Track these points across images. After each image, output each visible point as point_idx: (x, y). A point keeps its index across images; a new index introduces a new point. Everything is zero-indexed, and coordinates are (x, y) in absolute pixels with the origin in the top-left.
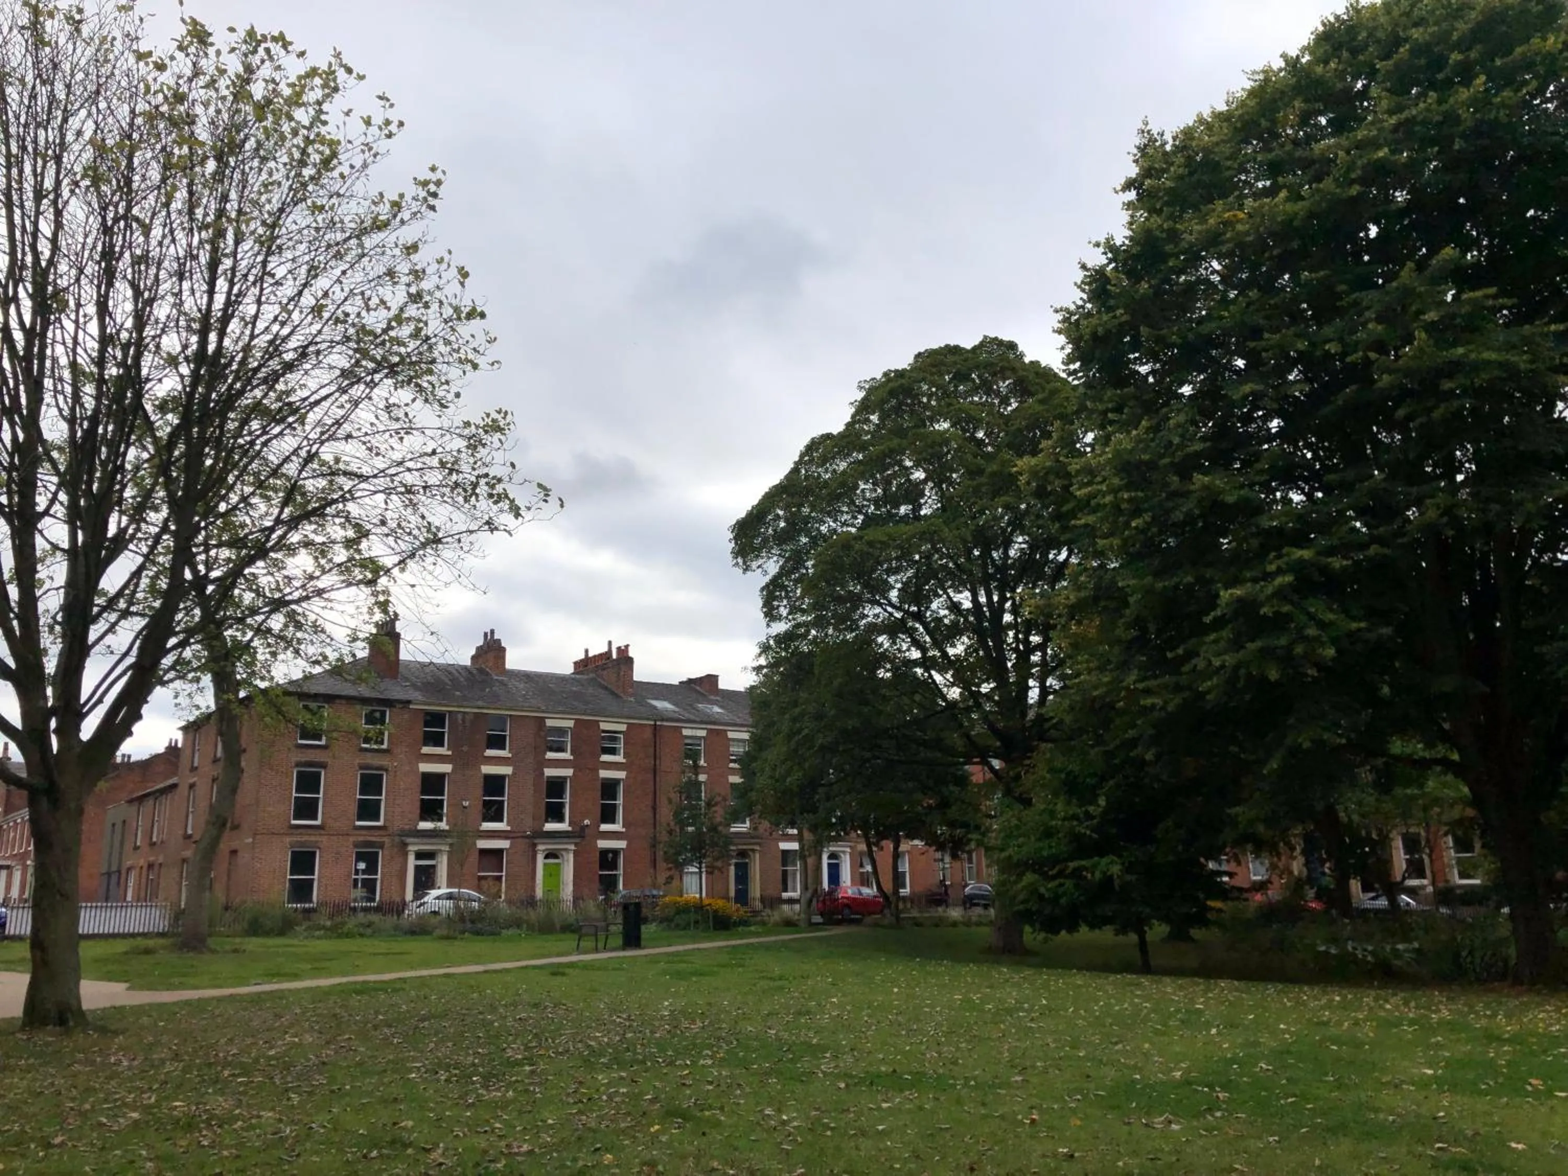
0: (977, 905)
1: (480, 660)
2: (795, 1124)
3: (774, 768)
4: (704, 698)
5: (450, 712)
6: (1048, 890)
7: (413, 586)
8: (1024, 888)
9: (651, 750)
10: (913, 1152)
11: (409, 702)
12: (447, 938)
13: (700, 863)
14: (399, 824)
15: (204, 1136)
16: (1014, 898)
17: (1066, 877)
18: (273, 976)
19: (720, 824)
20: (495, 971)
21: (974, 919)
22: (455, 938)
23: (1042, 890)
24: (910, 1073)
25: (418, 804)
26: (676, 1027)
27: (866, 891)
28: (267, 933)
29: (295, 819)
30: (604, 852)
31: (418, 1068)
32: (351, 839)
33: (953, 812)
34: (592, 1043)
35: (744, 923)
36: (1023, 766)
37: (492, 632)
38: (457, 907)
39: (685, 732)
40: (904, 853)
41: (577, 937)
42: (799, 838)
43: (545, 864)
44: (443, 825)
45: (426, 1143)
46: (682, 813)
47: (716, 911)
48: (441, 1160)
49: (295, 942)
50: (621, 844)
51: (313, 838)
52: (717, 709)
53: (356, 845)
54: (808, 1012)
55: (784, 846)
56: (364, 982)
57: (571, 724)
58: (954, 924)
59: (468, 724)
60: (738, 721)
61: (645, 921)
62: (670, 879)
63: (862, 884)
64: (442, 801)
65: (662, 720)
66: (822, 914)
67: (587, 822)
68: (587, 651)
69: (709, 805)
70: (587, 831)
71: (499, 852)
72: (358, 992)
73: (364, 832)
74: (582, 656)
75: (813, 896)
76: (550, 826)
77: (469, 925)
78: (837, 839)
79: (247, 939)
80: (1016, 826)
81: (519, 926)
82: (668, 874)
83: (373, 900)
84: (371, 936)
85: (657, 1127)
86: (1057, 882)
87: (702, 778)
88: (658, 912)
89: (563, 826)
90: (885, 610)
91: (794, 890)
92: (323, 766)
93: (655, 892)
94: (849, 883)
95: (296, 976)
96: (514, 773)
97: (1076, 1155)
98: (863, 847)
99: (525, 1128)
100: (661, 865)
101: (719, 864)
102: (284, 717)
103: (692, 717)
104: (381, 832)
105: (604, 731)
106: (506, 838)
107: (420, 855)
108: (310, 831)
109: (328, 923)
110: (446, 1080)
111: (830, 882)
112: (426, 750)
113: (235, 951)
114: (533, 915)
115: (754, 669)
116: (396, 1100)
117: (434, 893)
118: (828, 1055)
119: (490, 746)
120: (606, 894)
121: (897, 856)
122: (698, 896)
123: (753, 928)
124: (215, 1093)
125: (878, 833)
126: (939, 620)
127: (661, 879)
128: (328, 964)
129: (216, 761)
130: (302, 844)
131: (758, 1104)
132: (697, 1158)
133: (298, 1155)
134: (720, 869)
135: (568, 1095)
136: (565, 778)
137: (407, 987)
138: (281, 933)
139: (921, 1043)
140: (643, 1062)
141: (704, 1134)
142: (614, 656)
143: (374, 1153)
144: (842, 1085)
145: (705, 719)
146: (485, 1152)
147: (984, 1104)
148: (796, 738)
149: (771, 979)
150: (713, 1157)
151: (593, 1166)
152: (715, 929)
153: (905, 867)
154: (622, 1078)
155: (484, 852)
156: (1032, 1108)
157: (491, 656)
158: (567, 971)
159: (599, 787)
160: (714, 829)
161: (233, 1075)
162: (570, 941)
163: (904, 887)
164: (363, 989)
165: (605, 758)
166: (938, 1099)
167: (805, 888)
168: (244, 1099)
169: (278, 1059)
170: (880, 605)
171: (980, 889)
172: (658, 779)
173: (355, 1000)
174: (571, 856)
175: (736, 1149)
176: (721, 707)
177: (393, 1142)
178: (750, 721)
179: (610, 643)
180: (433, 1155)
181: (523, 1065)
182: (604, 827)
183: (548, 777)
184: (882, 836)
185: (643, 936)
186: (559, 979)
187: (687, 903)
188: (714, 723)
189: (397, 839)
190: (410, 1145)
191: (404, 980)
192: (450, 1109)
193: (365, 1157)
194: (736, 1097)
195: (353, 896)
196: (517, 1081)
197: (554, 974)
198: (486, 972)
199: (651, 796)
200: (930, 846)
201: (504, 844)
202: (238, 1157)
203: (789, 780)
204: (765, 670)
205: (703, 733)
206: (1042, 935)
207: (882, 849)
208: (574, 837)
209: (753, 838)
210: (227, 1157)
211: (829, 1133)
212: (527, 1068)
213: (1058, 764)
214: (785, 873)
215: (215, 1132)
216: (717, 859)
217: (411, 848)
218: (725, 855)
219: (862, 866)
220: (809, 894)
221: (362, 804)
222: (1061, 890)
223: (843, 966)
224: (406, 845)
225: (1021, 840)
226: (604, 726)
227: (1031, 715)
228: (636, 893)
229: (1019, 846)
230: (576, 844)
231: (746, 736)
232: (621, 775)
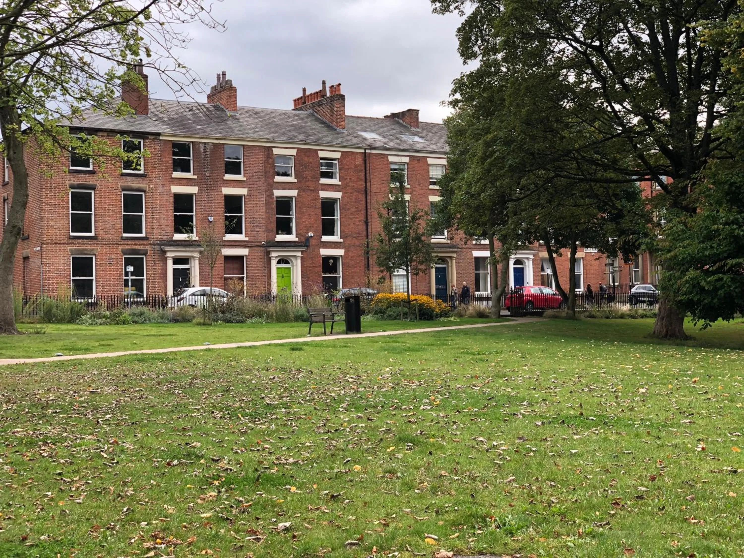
0: (643, 302)
1: (216, 98)
2: (503, 448)
3: (469, 185)
4: (406, 129)
5: (192, 142)
6: (708, 283)
7: (162, 24)
8: (687, 282)
9: (363, 174)
10: (602, 467)
11: (159, 134)
12: (204, 324)
13: (407, 267)
14: (157, 235)
15: (44, 450)
16: (679, 290)
17: (724, 273)
18: (70, 350)
19: (423, 234)
20: (245, 347)
21: (640, 312)
22: (211, 325)
23: (703, 283)
24: (595, 416)
25: (172, 218)
26: (398, 384)
27: (547, 291)
28: (60, 321)
29: (73, 231)
30: (326, 259)
31: (198, 410)
32: (120, 248)
33: (625, 224)
34: (333, 394)
35: (445, 314)
36: (691, 179)
37: (224, 74)
38: (210, 301)
39: (391, 159)
40: (579, 259)
41: (309, 324)
42: (491, 247)
43: (278, 268)
44: (194, 237)
45: (214, 456)
46: (391, 226)
47: (421, 305)
48: (228, 467)
49: (83, 327)
50: (340, 252)
51: (89, 247)
52: (417, 139)
53: (124, 252)
54: (505, 376)
55: (477, 254)
56: (143, 354)
57: (294, 152)
58: (622, 316)
59: (208, 153)
60: (436, 149)
61: (363, 312)
62: (381, 280)
63: (543, 284)
64: (192, 216)
65: (371, 148)
66: (508, 309)
67: (311, 234)
68: (304, 90)
69: (414, 218)
70: (310, 240)
71: (240, 258)
72: (139, 361)
73: (130, 242)
74: (301, 95)
75: (501, 295)
76: (280, 238)
77: (220, 315)
78: (524, 247)
79: (44, 326)
80: (683, 230)
81: (260, 316)
82: (381, 275)
83: (142, 297)
84: (143, 323)
85: (391, 448)
86: (716, 276)
87: (407, 197)
88: (373, 305)
89: (292, 238)
90: (571, 45)
91: (486, 290)
92: (93, 188)
93: (370, 291)
94: (532, 284)
95: (87, 350)
96: (249, 194)
97: (739, 471)
98: (545, 254)
99: (289, 448)
100: (375, 269)
101: (423, 267)
102: (59, 144)
103: (396, 146)
104: (145, 242)
105: (322, 159)
106: (245, 247)
107: (176, 261)
108: (86, 241)
109: (108, 313)
110: (221, 417)
111: (516, 283)
112: (176, 175)
113: (37, 333)
114: (272, 307)
115: (451, 103)
116: (184, 429)
117: (190, 291)
118: (525, 403)
119: (227, 172)
120: (330, 292)
121: (573, 261)
122: (406, 294)
123: (452, 319)
124: (44, 423)
125: (557, 241)
126: (619, 54)
127: (375, 279)
128: (112, 342)
129: (5, 184)
130: (81, 252)
131: (471, 435)
132: (428, 469)
133: (117, 462)
134: (424, 271)
135: (319, 428)
136: (291, 198)
137: (178, 357)
138: (71, 321)
139: (601, 396)
140: (375, 407)
141: (431, 453)
142: (328, 94)
143: (175, 462)
144: (539, 423)
145: (409, 147)
146: (261, 463)
147: (659, 438)
148: (489, 160)
149: (470, 354)
150: (440, 469)
151: (346, 473)
152: (421, 319)
153: (580, 270)
154: (359, 417)
155: (227, 258)
156: (699, 440)
157: (224, 95)
158: (304, 347)
159: (320, 205)
160: (418, 238)
161: (56, 412)
162: (304, 327)
163: (579, 287)
164: (142, 359)
165: (324, 181)
166: (619, 434)
167: (495, 286)
168: (68, 428)
169: (87, 403)
170: (566, 40)
171: (645, 288)
172: (368, 198)
173: (137, 366)
174: (299, 261)
175: (458, 463)
176: (421, 137)
177: (188, 455)
178: (448, 149)
179: (324, 83)
180: (221, 464)
181: (280, 408)
182: (325, 238)
183: (277, 197)
184: (561, 244)
185: (362, 324)
186: (297, 353)
187: (397, 298)
188: (416, 151)
189: (157, 248)
190: (202, 456)
191: (175, 353)
192: (227, 435)
193: (169, 464)
194: (453, 430)
195: (125, 293)
196: (277, 418)
197: (293, 349)
198: (238, 347)
199: (363, 212)
200: (603, 253)
201: (244, 252)
202: (71, 463)
203: (482, 195)
204: (460, 104)
205: (406, 160)
206: (701, 322)
207: (561, 255)
208: (301, 246)
209: (450, 247)
210: (63, 464)
211: (532, 454)
212: (283, 410)
213: (722, 176)
214: (477, 276)
215: (51, 448)
216: (422, 263)
217: (169, 254)
218: (427, 260)
219: (543, 270)
220: (498, 292)
221: (126, 219)
222: (719, 284)
223: (530, 345)
224: (165, 252)
225: (686, 242)
226: (321, 154)
227: (699, 136)
228: (355, 291)
229: (684, 247)
230: (302, 252)
231: (444, 162)
232: (338, 195)
